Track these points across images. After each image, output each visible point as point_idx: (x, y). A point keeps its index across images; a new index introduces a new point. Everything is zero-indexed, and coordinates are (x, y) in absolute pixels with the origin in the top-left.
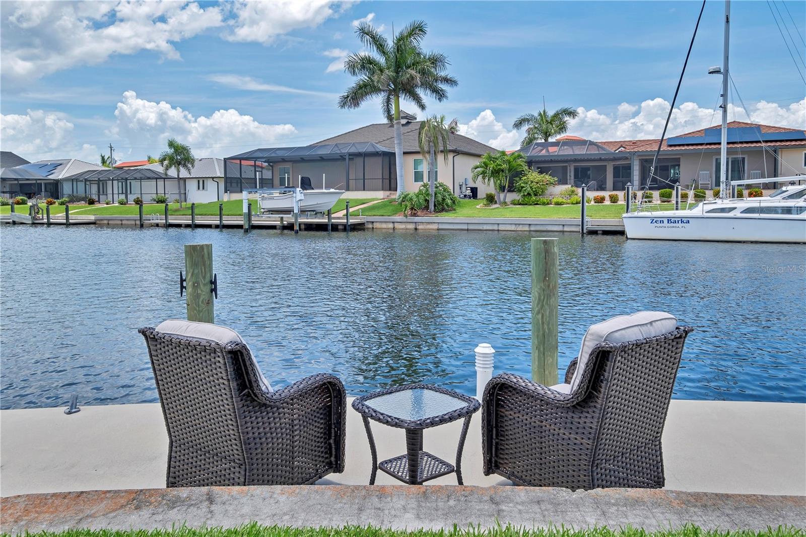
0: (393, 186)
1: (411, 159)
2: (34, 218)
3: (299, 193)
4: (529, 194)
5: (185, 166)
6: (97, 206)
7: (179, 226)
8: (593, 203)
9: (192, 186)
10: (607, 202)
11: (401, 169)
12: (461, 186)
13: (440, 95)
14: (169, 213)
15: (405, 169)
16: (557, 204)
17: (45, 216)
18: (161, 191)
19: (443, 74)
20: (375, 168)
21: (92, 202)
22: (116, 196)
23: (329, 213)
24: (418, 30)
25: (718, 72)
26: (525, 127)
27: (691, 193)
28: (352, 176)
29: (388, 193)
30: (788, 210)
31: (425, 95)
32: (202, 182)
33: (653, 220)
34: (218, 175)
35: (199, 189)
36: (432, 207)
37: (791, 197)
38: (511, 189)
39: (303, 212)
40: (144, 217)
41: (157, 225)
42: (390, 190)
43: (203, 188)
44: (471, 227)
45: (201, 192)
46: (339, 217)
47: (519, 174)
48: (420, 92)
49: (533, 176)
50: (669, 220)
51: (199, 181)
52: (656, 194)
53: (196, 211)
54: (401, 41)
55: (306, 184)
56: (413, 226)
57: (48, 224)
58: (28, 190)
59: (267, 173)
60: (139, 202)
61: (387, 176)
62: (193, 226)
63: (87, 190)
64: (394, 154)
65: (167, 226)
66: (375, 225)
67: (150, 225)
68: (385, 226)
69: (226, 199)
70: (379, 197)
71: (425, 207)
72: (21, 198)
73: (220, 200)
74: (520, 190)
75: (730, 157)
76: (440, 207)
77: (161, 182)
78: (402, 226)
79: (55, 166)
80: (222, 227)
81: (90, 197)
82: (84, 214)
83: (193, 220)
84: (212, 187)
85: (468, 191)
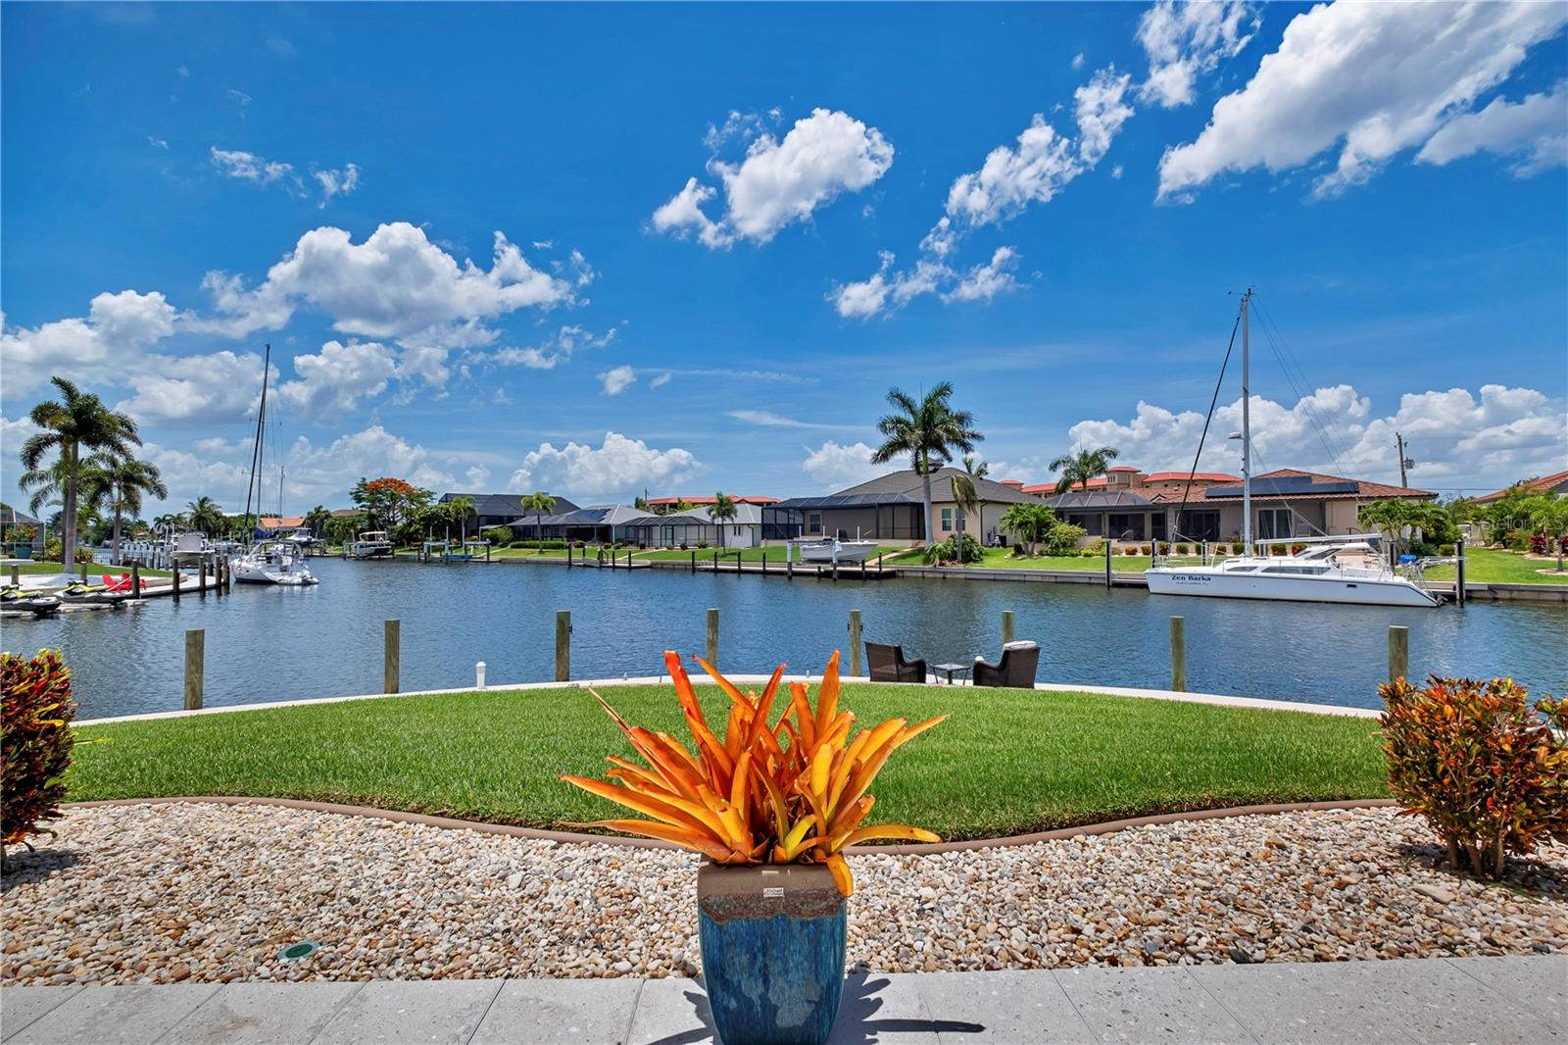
0: (921, 534)
1: (938, 510)
2: (601, 562)
3: (838, 545)
4: (1057, 546)
5: (729, 516)
6: (648, 551)
7: (726, 571)
8: (1124, 554)
9: (729, 533)
10: (1140, 554)
11: (930, 517)
12: (989, 535)
13: (967, 448)
15: (933, 520)
16: (1086, 555)
18: (702, 537)
19: (969, 430)
20: (904, 520)
21: (643, 547)
22: (664, 542)
23: (863, 563)
24: (944, 390)
25: (1239, 437)
26: (1061, 469)
27: (1229, 547)
28: (882, 525)
29: (919, 541)
30: (1309, 570)
31: (953, 450)
32: (738, 529)
33: (1175, 576)
34: (753, 521)
35: (735, 535)
36: (959, 557)
37: (1314, 557)
38: (1039, 540)
39: (841, 562)
40: (696, 562)
41: (707, 570)
42: (919, 538)
43: (740, 535)
44: (997, 577)
45: (737, 538)
46: (872, 565)
47: (1047, 526)
48: (948, 447)
49: (1063, 528)
50: (1190, 576)
51: (735, 528)
52: (1191, 546)
53: (742, 557)
55: (843, 537)
56: (942, 575)
57: (614, 567)
58: (582, 534)
59: (799, 520)
60: (684, 547)
61: (915, 525)
62: (740, 572)
63: (636, 535)
64: (922, 504)
65: (716, 571)
66: (906, 574)
67: (700, 570)
68: (914, 574)
69: (763, 546)
70: (907, 545)
71: (953, 557)
72: (579, 542)
73: (755, 545)
74: (1047, 541)
75: (1275, 509)
76: (968, 557)
77: (702, 528)
78: (931, 575)
79: (605, 511)
80: (764, 573)
81: (641, 542)
82: (641, 559)
83: (739, 565)
84: (747, 534)
85: (997, 539)
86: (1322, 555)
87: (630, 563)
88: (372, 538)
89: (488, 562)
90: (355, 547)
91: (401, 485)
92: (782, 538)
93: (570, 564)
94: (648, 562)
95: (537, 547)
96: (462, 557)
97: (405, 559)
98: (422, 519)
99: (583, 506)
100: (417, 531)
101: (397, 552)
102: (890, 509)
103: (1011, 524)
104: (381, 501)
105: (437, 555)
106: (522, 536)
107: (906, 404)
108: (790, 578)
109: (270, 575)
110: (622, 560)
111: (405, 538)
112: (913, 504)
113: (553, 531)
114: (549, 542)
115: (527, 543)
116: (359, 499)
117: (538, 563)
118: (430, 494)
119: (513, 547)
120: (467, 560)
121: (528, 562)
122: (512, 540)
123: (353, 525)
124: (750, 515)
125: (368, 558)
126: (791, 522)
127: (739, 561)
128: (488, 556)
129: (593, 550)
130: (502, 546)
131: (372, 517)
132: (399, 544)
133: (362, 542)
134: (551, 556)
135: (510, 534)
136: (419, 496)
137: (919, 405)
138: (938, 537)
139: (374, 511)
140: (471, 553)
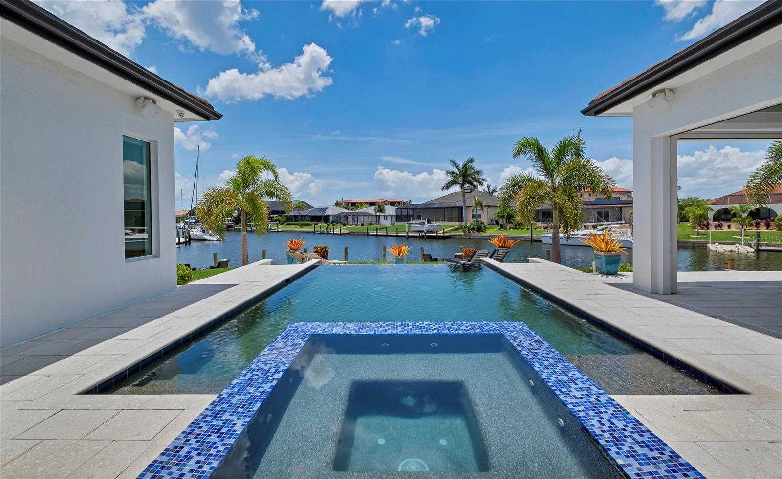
1: (468, 210)
2: (328, 231)
3: (427, 225)
4: (516, 225)
5: (382, 212)
6: (347, 227)
7: (381, 235)
8: (542, 229)
9: (382, 218)
11: (466, 212)
12: (491, 220)
14: (378, 230)
15: (467, 214)
17: (332, 230)
18: (370, 221)
19: (482, 177)
20: (455, 214)
21: (344, 225)
22: (353, 223)
23: (437, 232)
24: (471, 160)
28: (446, 216)
29: (461, 223)
31: (477, 185)
32: (385, 217)
34: (392, 214)
35: (385, 219)
36: (476, 230)
37: (599, 230)
38: (509, 223)
39: (428, 232)
40: (369, 231)
41: (373, 235)
42: (461, 221)
45: (385, 221)
46: (441, 233)
47: (513, 216)
48: (474, 183)
53: (388, 229)
54: (465, 166)
55: (429, 221)
56: (469, 237)
57: (334, 234)
58: (316, 219)
59: (412, 213)
60: (362, 225)
61: (460, 216)
62: (387, 236)
63: (341, 220)
64: (462, 208)
65: (377, 235)
66: (455, 236)
67: (370, 235)
68: (458, 237)
69: (396, 224)
70: (457, 225)
71: (474, 229)
72: (316, 222)
73: (393, 224)
74: (512, 223)
75: (603, 210)
76: (479, 229)
77: (370, 217)
78: (465, 237)
79: (326, 209)
80: (397, 236)
81: (343, 223)
82: (345, 230)
83: (387, 233)
84: (389, 219)
85: (494, 222)
86: (602, 230)
87: (341, 232)
89: (278, 231)
92: (405, 221)
93: (314, 232)
94: (348, 232)
95: (299, 225)
96: (266, 229)
97: (238, 230)
99: (315, 207)
101: (235, 227)
102: (450, 209)
103: (498, 216)
106: (290, 220)
107: (456, 165)
108: (407, 238)
109: (206, 237)
110: (337, 231)
112: (459, 207)
113: (303, 218)
114: (303, 223)
115: (293, 223)
117: (299, 232)
119: (286, 225)
120: (269, 230)
121: (295, 232)
122: (286, 222)
124: (390, 210)
126: (408, 214)
128: (278, 228)
129: (322, 227)
130: (283, 224)
134: (305, 229)
135: (285, 219)
137: (461, 167)
138: (469, 221)
140: (271, 227)
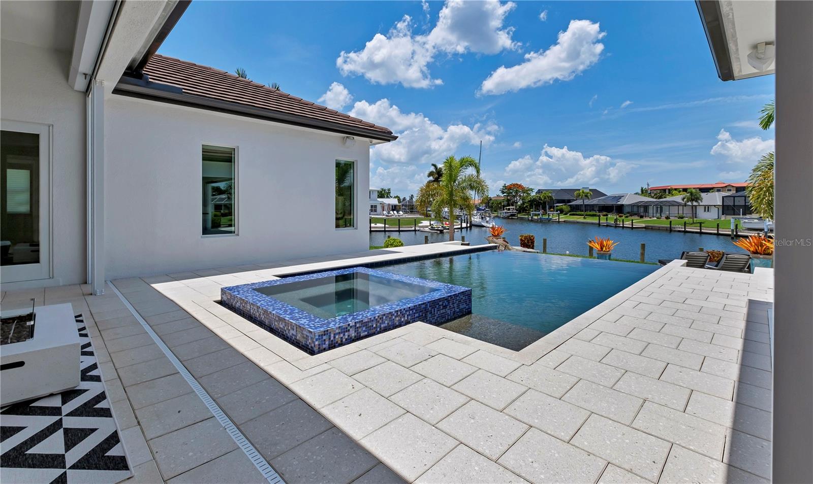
6: (645, 219)
7: (693, 232)
9: (700, 210)
14: (687, 225)
17: (621, 223)
18: (681, 212)
21: (642, 217)
22: (655, 215)
32: (707, 208)
35: (705, 211)
40: (672, 226)
43: (708, 211)
45: (707, 213)
51: (705, 207)
57: (623, 227)
58: (606, 209)
62: (701, 233)
63: (639, 210)
65: (685, 232)
67: (675, 231)
69: (723, 219)
72: (605, 213)
77: (681, 208)
79: (620, 197)
80: (718, 234)
82: (639, 223)
83: (700, 230)
87: (632, 225)
88: (509, 209)
89: (559, 222)
90: (503, 213)
91: (520, 186)
93: (599, 224)
94: (644, 225)
95: (583, 215)
96: (547, 219)
97: (522, 219)
98: (529, 201)
100: (527, 206)
101: (519, 216)
104: (511, 193)
105: (536, 217)
106: (575, 210)
108: (733, 238)
110: (628, 224)
111: (522, 210)
113: (591, 207)
114: (589, 213)
115: (578, 213)
116: (503, 193)
117: (583, 223)
118: (532, 190)
119: (570, 215)
120: (549, 220)
121: (578, 223)
122: (570, 212)
123: (500, 203)
124: (716, 199)
125: (508, 218)
126: (747, 204)
127: (700, 227)
128: (559, 218)
129: (612, 218)
130: (565, 214)
131: (508, 200)
132: (520, 212)
133: (506, 211)
134: (590, 220)
135: (569, 209)
136: (527, 190)
139: (509, 198)
140: (551, 217)
